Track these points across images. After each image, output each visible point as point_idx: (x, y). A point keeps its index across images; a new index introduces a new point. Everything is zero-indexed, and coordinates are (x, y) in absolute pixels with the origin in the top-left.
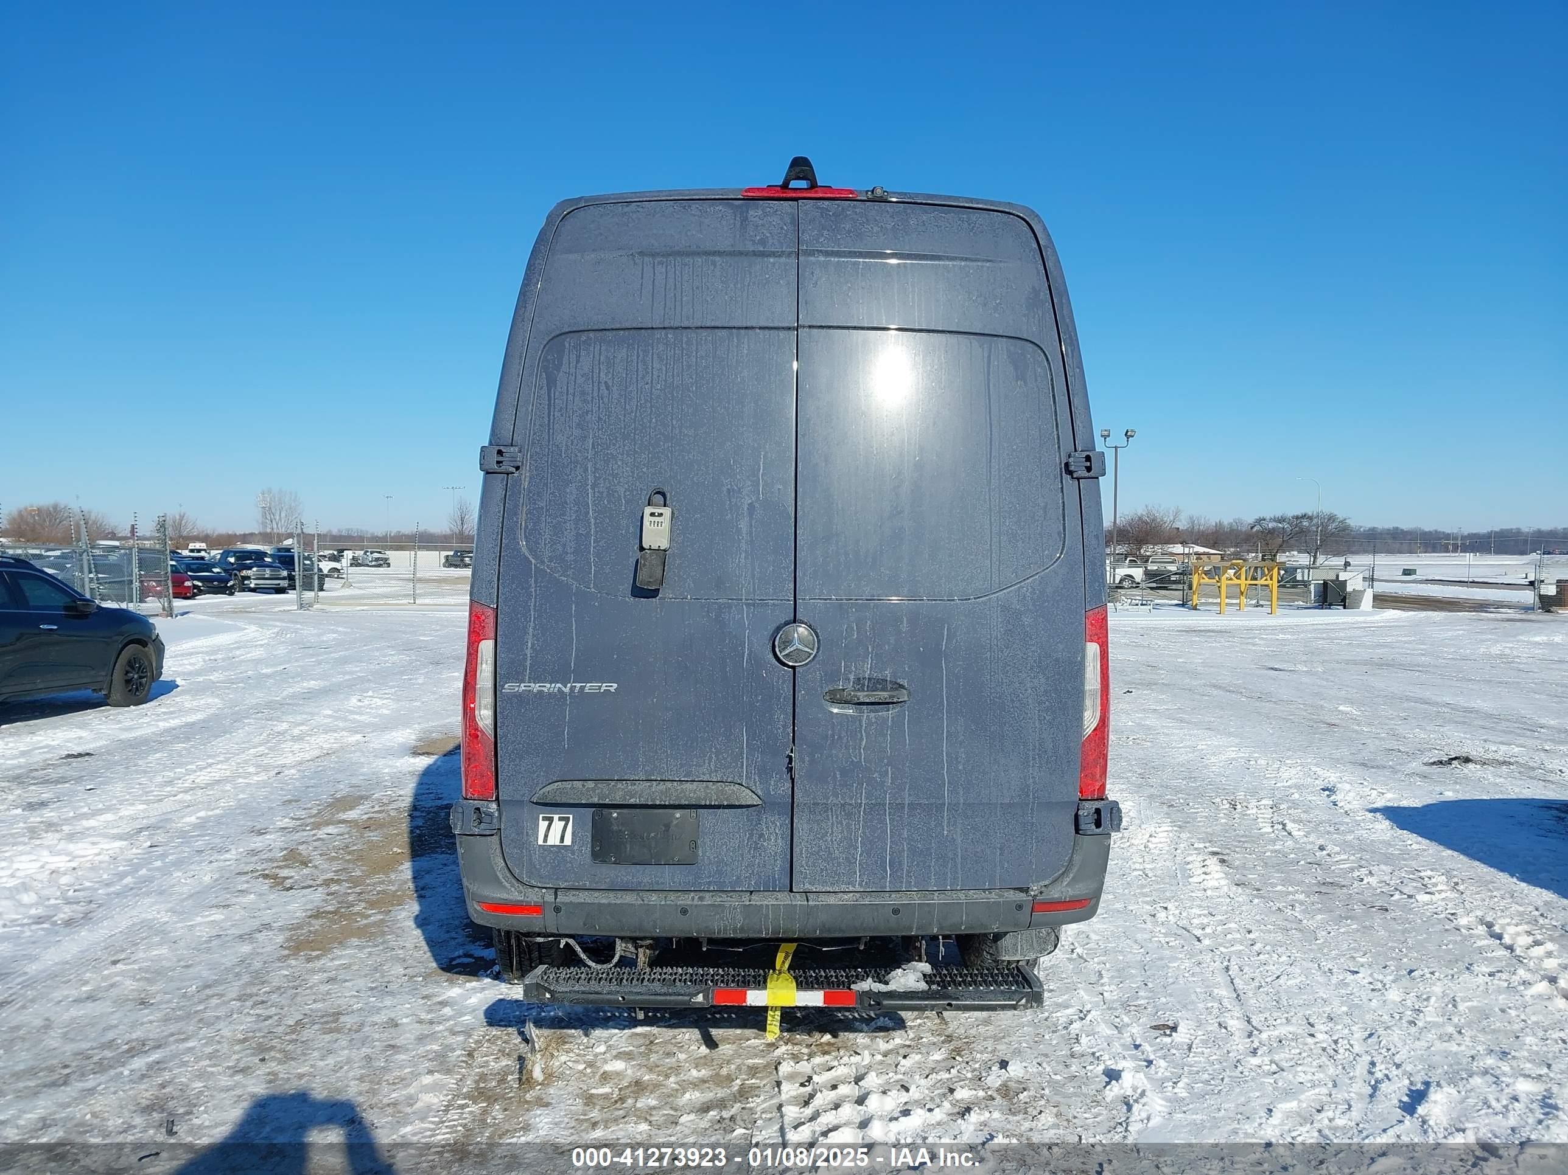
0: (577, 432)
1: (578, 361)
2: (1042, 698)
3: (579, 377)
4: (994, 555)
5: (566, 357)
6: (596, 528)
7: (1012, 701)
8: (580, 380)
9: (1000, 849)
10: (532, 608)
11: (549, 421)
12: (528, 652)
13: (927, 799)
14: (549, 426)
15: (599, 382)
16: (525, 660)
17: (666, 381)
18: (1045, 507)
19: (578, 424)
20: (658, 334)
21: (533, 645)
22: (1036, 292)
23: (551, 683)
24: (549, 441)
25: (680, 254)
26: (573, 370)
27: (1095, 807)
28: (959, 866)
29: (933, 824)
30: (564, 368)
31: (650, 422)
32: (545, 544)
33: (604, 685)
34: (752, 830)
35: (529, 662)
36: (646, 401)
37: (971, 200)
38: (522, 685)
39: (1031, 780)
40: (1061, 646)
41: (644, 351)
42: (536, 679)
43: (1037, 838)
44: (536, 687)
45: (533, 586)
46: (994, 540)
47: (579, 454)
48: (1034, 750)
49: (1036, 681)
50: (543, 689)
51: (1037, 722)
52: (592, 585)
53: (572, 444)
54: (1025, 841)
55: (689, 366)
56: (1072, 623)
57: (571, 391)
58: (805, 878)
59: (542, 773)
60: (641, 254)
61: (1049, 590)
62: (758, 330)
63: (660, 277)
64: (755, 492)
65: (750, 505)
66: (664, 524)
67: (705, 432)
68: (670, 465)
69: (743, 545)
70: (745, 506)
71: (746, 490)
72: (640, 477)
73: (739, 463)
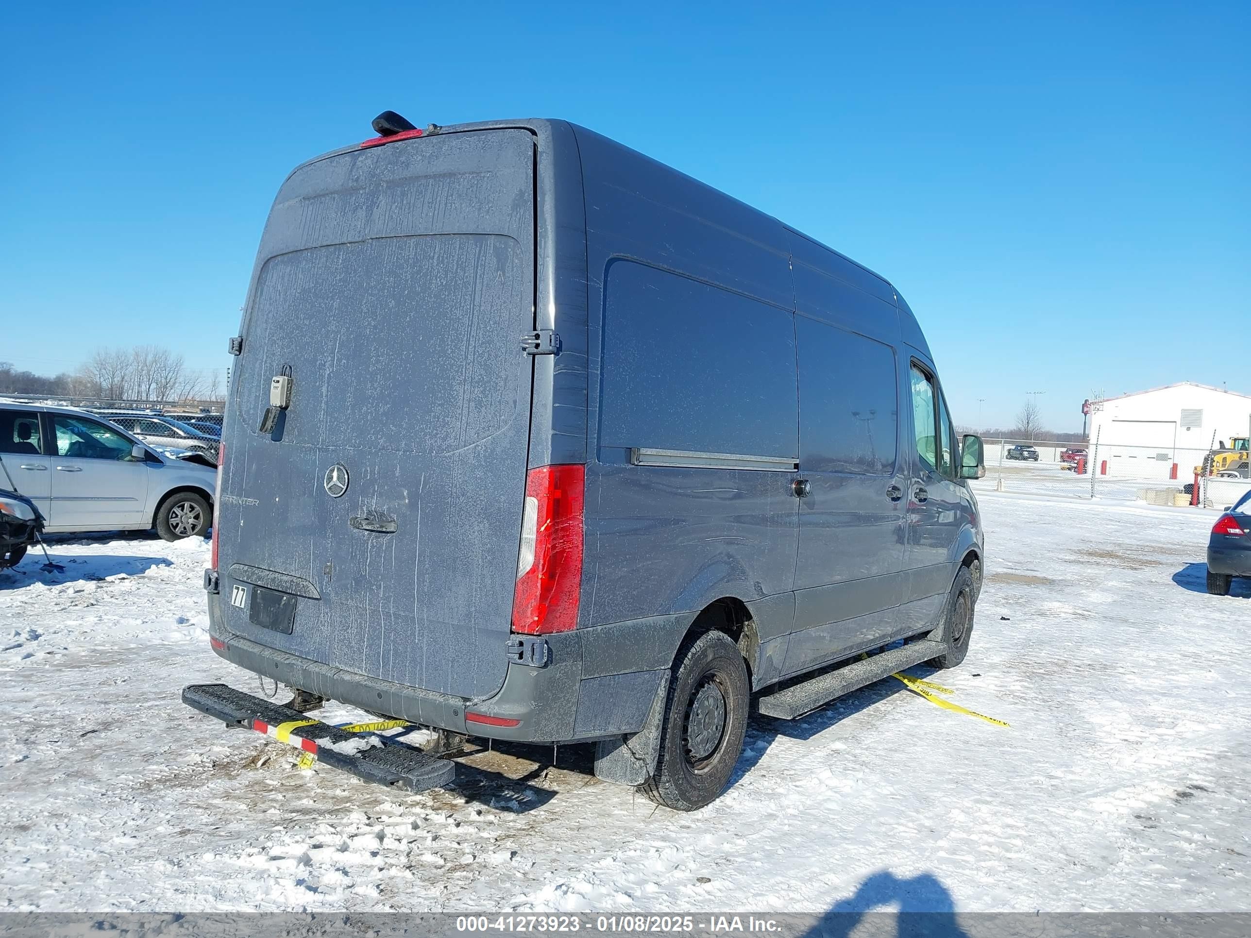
1: (272, 277)
2: (485, 540)
4: (463, 418)
5: (269, 275)
7: (463, 540)
8: (271, 290)
9: (452, 662)
10: (234, 445)
11: (257, 319)
12: (231, 475)
13: (404, 612)
14: (256, 322)
15: (277, 291)
16: (230, 479)
17: (302, 286)
18: (506, 379)
21: (233, 469)
22: (521, 193)
23: (236, 496)
24: (255, 333)
27: (518, 639)
28: (424, 669)
29: (409, 632)
30: (267, 282)
31: (292, 316)
32: (245, 402)
33: (254, 500)
35: (230, 482)
36: (293, 301)
37: (496, 122)
38: (227, 496)
39: (473, 609)
40: (503, 498)
41: (297, 266)
42: (232, 493)
43: (479, 658)
44: (231, 498)
46: (465, 405)
48: (477, 583)
49: (481, 525)
50: (233, 500)
51: (480, 560)
53: (262, 334)
54: (470, 659)
55: (313, 275)
56: (514, 479)
57: (267, 298)
58: (336, 658)
59: (231, 557)
60: (306, 198)
61: (498, 450)
62: (348, 245)
63: (310, 213)
64: (332, 365)
65: (329, 375)
66: (279, 389)
67: (314, 322)
68: (296, 346)
69: (323, 405)
70: (326, 376)
71: (327, 364)
72: (283, 355)
73: (326, 343)
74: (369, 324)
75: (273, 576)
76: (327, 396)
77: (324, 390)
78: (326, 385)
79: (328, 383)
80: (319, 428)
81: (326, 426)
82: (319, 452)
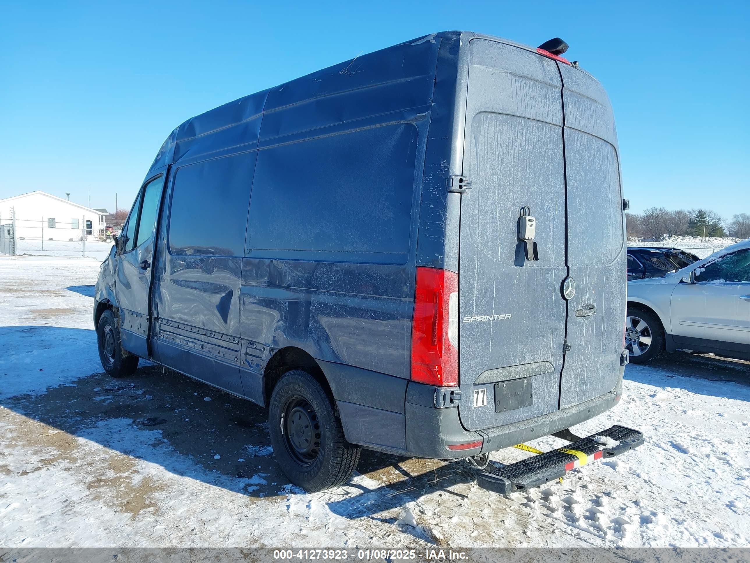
0: (490, 171)
1: (488, 130)
3: (489, 139)
5: (482, 126)
6: (500, 227)
8: (490, 141)
10: (476, 273)
11: (477, 163)
12: (475, 298)
13: (597, 358)
14: (477, 166)
15: (498, 143)
16: (473, 303)
17: (523, 146)
19: (490, 166)
20: (519, 120)
21: (477, 294)
23: (485, 316)
24: (478, 175)
25: (525, 77)
26: (486, 134)
29: (596, 369)
30: (482, 132)
31: (519, 168)
32: (479, 235)
33: (507, 315)
34: (547, 384)
35: (475, 304)
36: (517, 156)
38: (472, 317)
41: (514, 128)
42: (478, 314)
44: (478, 318)
45: (476, 260)
47: (491, 184)
50: (481, 319)
52: (499, 260)
53: (488, 178)
55: (531, 139)
57: (486, 147)
58: (563, 403)
59: (480, 367)
60: (511, 73)
62: (551, 125)
63: (518, 89)
64: (554, 210)
65: (553, 216)
66: (535, 226)
67: (538, 177)
68: (527, 193)
69: (551, 238)
70: (552, 217)
71: (552, 209)
72: (516, 199)
73: (549, 194)
74: (574, 185)
75: (526, 368)
76: (553, 232)
77: (551, 227)
78: (552, 224)
79: (553, 222)
80: (550, 255)
81: (554, 253)
82: (554, 271)
